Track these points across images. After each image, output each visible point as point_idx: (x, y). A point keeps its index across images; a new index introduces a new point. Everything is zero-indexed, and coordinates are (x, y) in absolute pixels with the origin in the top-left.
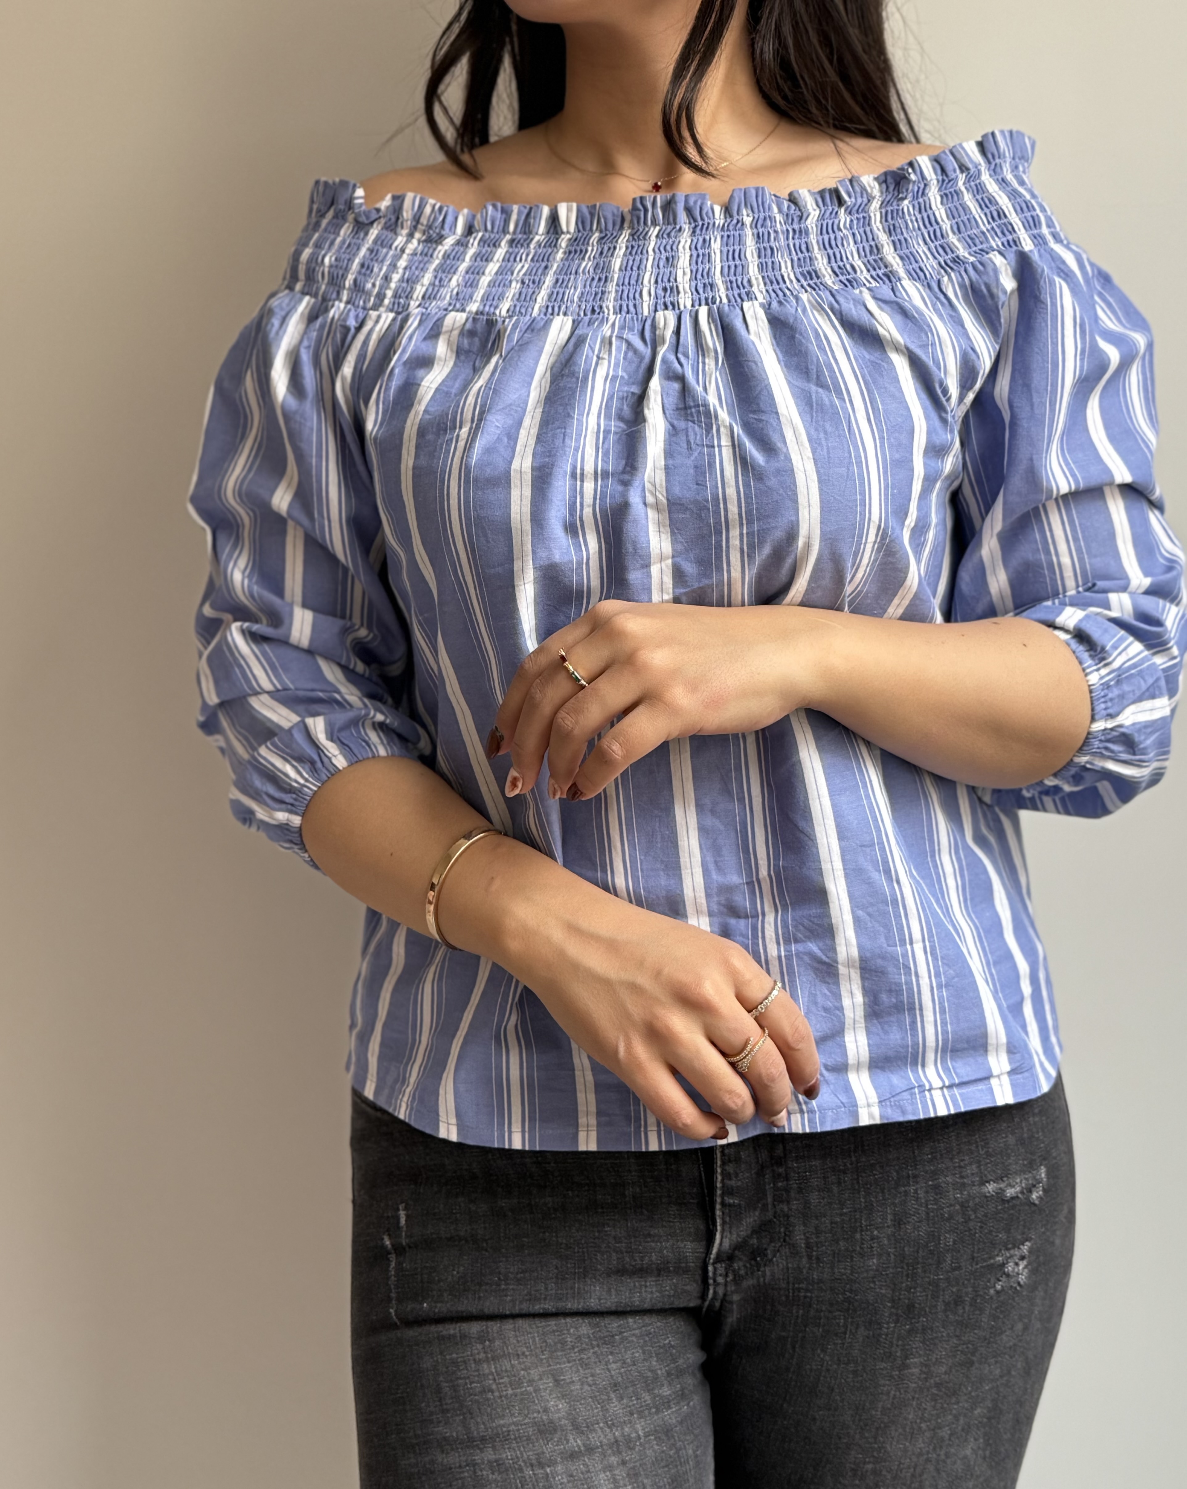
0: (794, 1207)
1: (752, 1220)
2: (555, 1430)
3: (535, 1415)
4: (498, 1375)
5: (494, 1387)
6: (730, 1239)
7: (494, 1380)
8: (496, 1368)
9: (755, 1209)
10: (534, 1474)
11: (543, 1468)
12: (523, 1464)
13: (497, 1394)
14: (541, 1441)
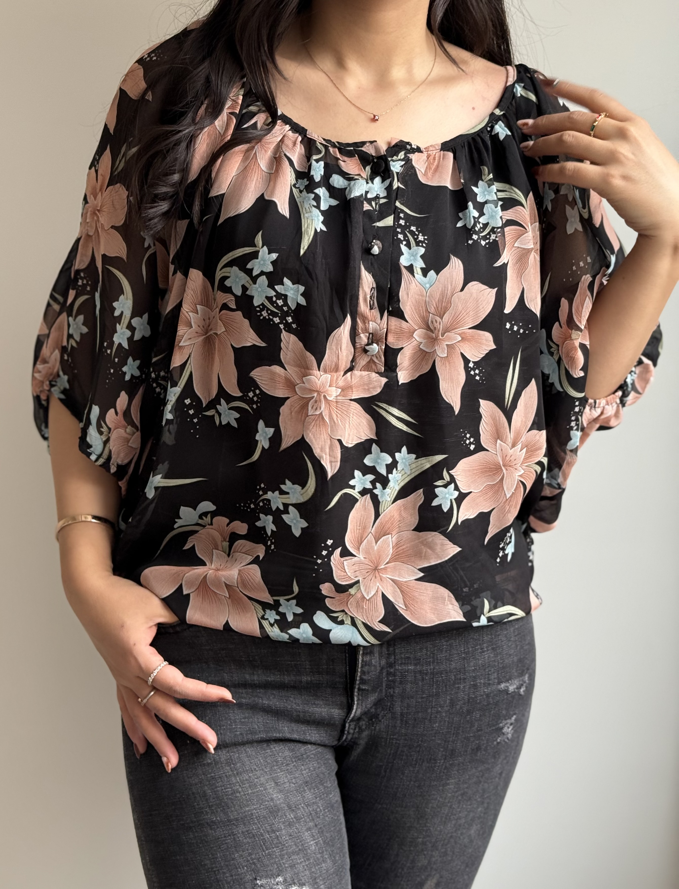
0: (397, 691)
1: (374, 698)
2: (279, 810)
3: (266, 803)
4: (242, 783)
5: (240, 789)
6: (361, 710)
7: (240, 785)
8: (240, 779)
9: (375, 693)
10: (271, 837)
11: (274, 833)
12: (263, 832)
13: (242, 793)
14: (271, 817)
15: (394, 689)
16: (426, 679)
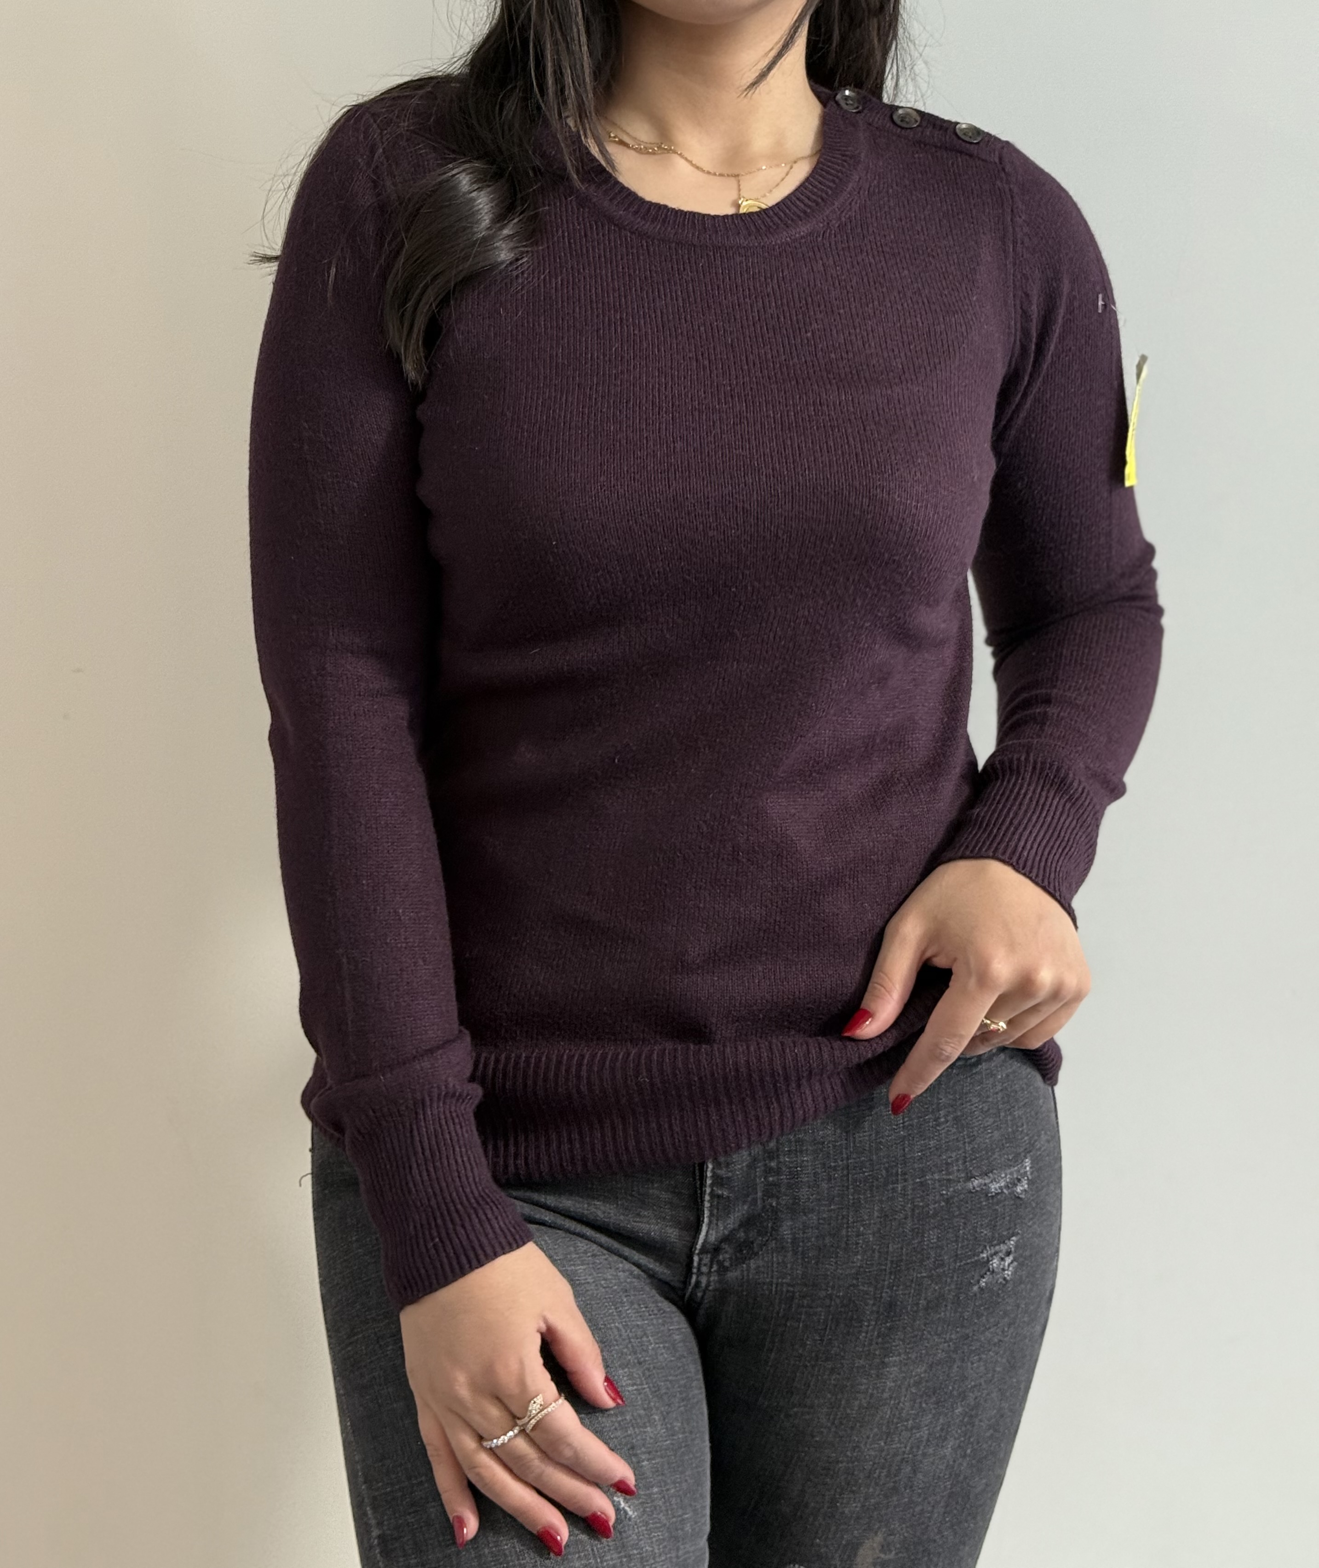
0: (783, 1202)
1: (740, 1213)
6: (716, 1231)
9: (743, 1204)
15: (778, 1198)
16: (835, 1179)
